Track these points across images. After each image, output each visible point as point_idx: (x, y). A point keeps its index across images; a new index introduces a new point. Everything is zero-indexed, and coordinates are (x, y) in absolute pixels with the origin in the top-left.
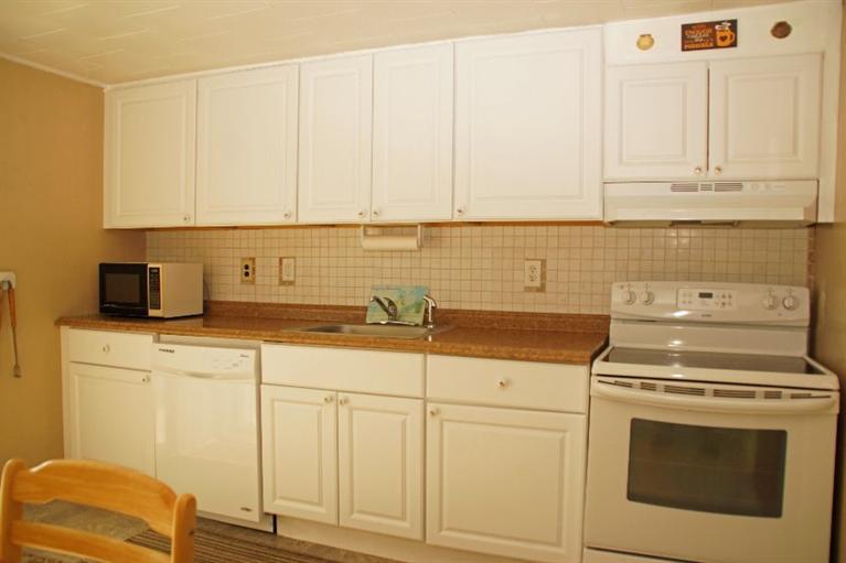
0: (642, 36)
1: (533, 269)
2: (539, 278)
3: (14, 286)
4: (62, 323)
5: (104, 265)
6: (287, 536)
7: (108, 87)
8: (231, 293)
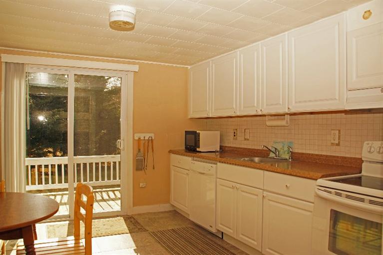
0: (365, 12)
1: (334, 134)
2: (337, 139)
3: (153, 138)
4: (170, 152)
5: (186, 132)
6: (226, 240)
7: (189, 67)
8: (230, 143)
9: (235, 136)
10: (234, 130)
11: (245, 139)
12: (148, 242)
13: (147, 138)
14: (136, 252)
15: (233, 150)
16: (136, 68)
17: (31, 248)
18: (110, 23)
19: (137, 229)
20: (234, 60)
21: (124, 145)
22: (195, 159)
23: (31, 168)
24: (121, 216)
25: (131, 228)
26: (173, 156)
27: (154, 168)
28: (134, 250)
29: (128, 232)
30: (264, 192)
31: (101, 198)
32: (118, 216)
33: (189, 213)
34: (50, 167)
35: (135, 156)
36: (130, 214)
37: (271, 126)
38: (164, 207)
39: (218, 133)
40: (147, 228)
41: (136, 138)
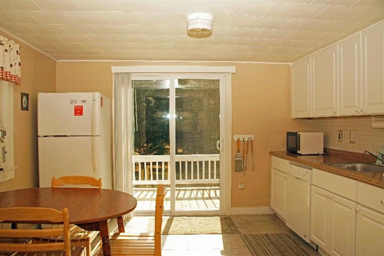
3: (253, 140)
4: (272, 153)
5: (288, 133)
6: (320, 253)
7: (291, 64)
8: (335, 146)
9: (340, 138)
10: (339, 131)
11: (351, 142)
12: (237, 245)
13: (246, 140)
14: (222, 254)
15: (337, 154)
16: (232, 69)
17: (106, 240)
18: (188, 31)
19: (230, 231)
20: (334, 54)
21: (223, 145)
22: (293, 162)
23: (147, 164)
24: (219, 216)
25: (225, 228)
26: (273, 157)
27: (253, 170)
28: (221, 251)
29: (221, 232)
30: (358, 206)
31: (208, 196)
32: (215, 215)
33: (286, 219)
34: (163, 164)
35: (234, 157)
36: (228, 214)
37: (379, 128)
38: (263, 210)
39: (322, 134)
40: (240, 230)
41: (236, 139)
